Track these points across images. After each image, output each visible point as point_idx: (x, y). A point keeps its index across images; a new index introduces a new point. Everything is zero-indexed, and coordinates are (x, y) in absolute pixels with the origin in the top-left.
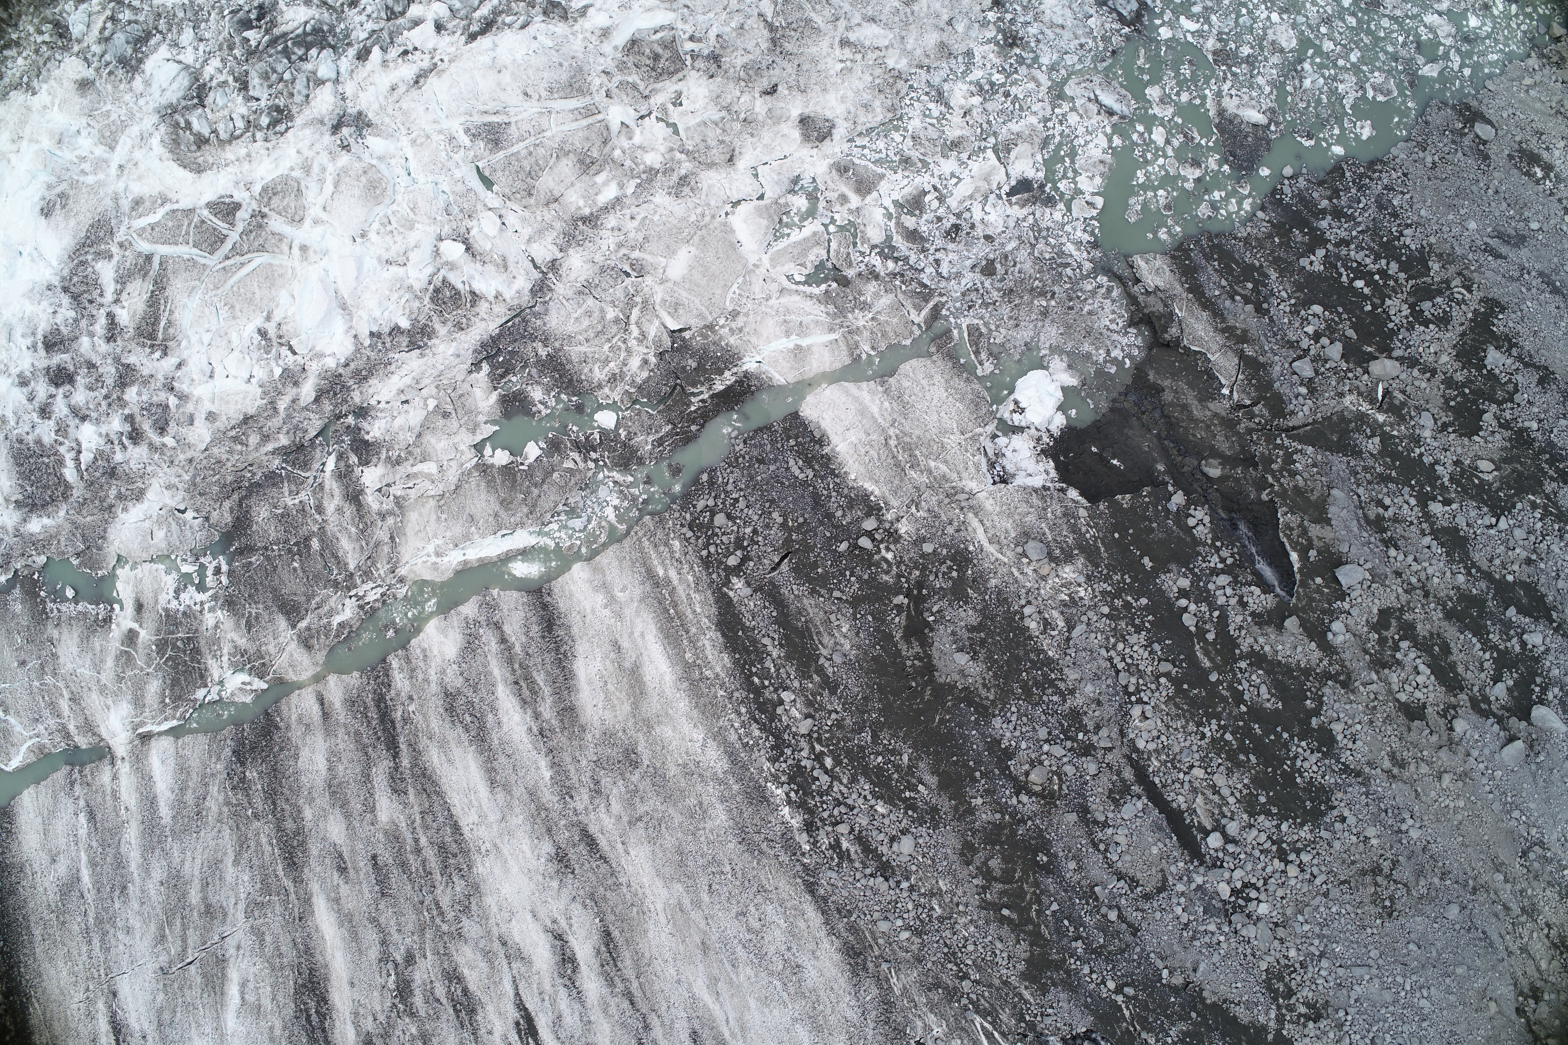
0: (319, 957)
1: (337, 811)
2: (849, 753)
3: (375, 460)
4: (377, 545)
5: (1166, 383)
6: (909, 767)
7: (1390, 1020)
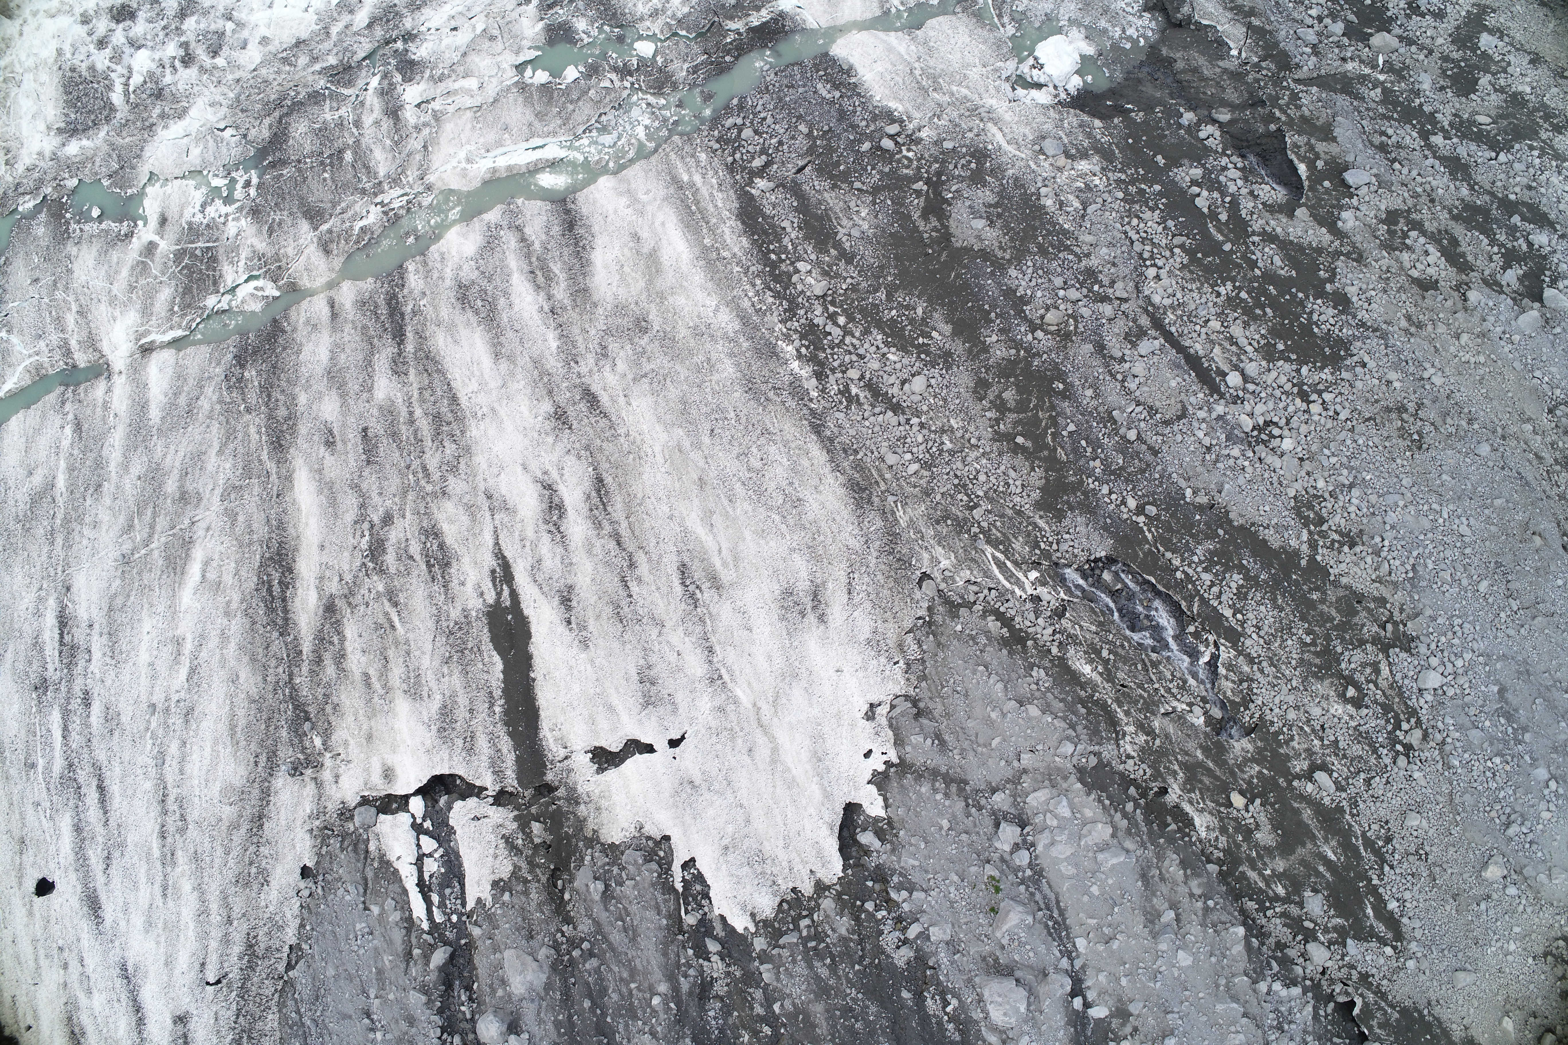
0: (291, 531)
1: (334, 392)
2: (862, 310)
3: (418, 77)
4: (409, 155)
5: (1179, 55)
6: (923, 319)
7: (1430, 547)
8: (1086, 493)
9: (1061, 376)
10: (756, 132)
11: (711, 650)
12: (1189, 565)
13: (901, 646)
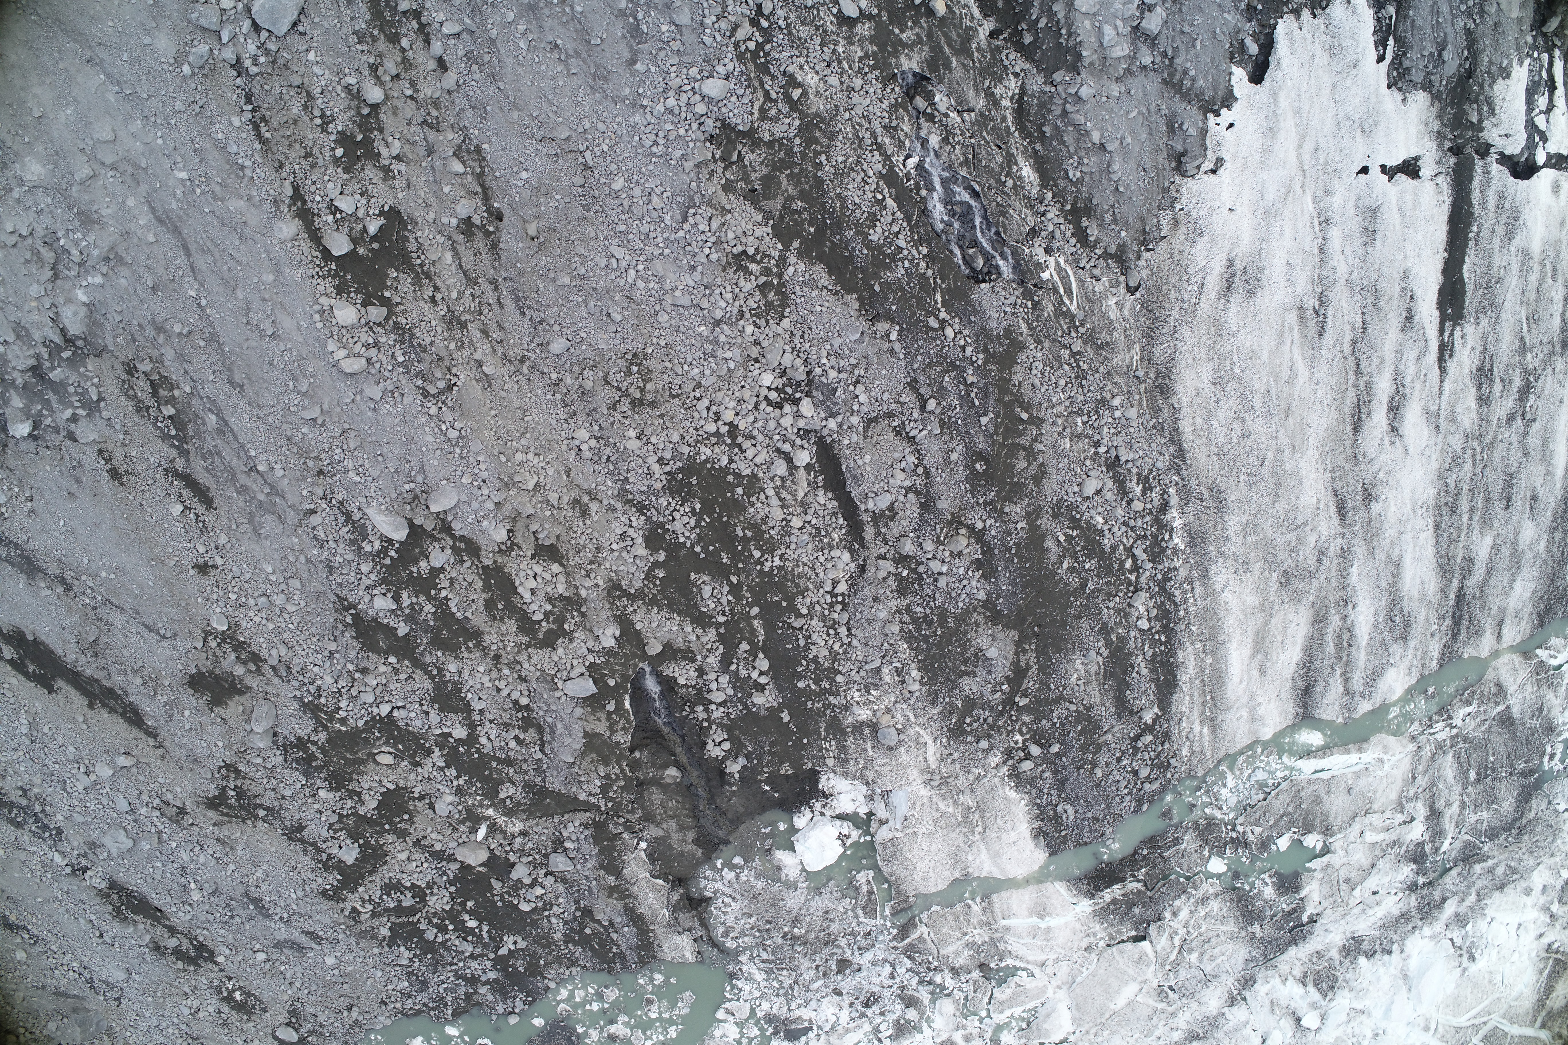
2: (1110, 572)
3: (1411, 847)
4: (1427, 772)
5: (689, 847)
6: (1064, 556)
7: (660, 239)
8: (986, 350)
9: (973, 478)
10: (1135, 773)
11: (1322, 250)
12: (914, 258)
13: (1176, 224)
